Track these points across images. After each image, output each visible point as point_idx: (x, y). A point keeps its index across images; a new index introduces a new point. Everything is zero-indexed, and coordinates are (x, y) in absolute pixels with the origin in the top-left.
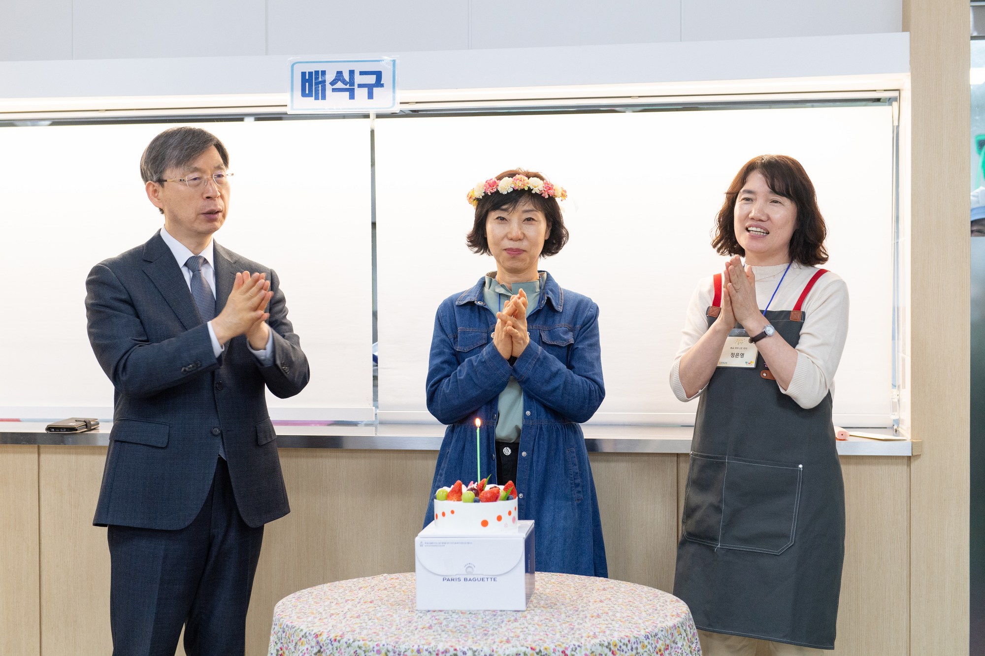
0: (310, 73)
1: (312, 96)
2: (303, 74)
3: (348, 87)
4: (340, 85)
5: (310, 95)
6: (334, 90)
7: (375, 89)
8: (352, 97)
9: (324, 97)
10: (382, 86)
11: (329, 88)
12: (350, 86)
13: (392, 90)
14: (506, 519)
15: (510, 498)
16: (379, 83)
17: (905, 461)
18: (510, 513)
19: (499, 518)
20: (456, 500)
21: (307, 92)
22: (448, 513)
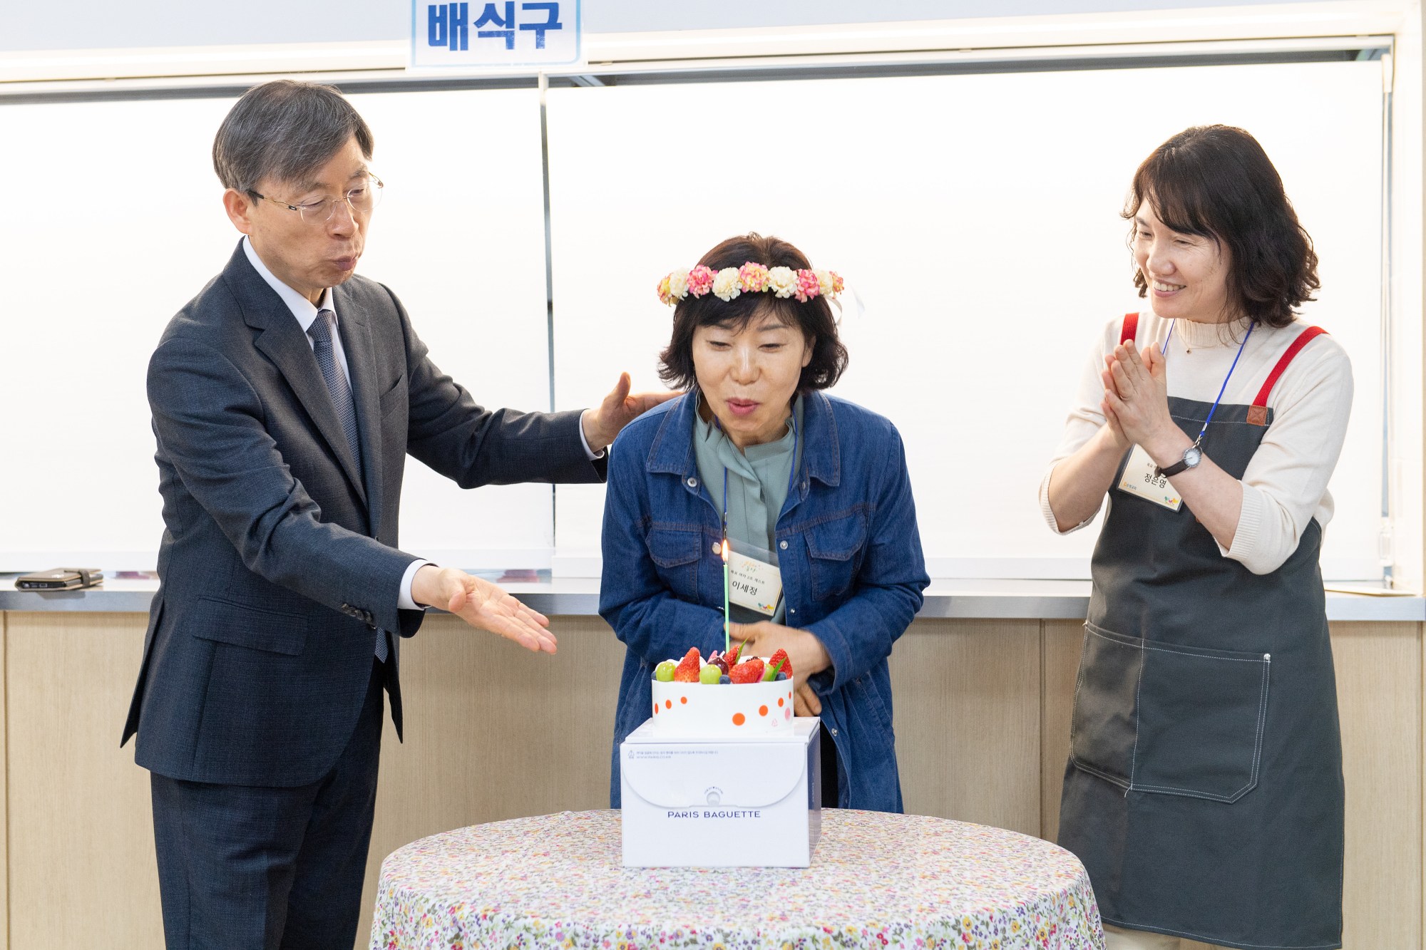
0: (443, 8)
1: (446, 45)
2: (432, 9)
3: (503, 28)
4: (490, 26)
5: (442, 43)
6: (481, 35)
7: (547, 32)
8: (510, 45)
9: (465, 46)
10: (559, 26)
11: (473, 30)
12: (507, 27)
13: (574, 34)
14: (775, 712)
15: (781, 676)
16: (554, 24)
17: (1414, 629)
18: (781, 702)
19: (763, 711)
20: (689, 680)
21: (438, 38)
22: (676, 702)
